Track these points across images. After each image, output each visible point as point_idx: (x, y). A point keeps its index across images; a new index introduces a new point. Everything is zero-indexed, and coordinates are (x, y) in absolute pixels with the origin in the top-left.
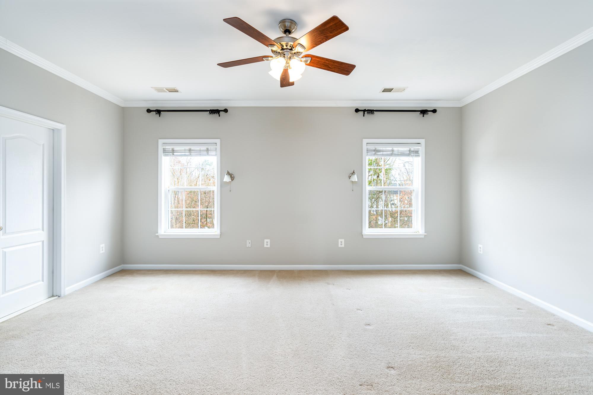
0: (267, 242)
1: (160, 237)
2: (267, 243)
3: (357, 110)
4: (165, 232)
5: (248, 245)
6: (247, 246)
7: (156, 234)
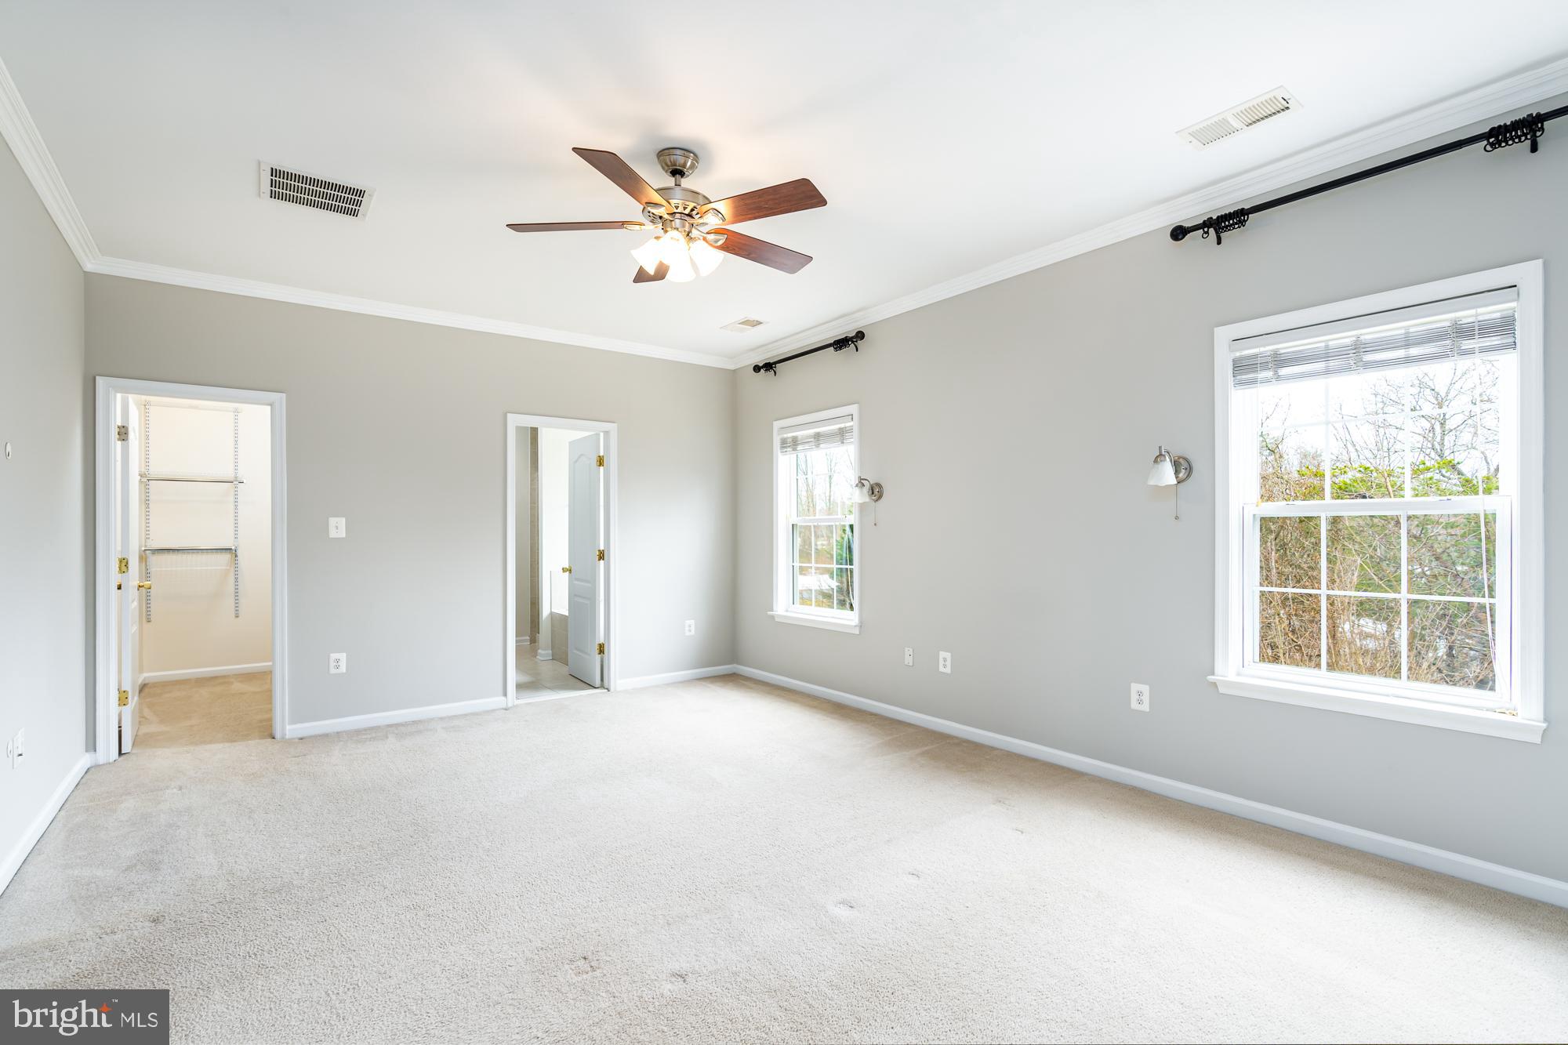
0: (945, 660)
1: (777, 620)
2: (945, 662)
4: (787, 611)
5: (909, 660)
6: (906, 663)
7: (769, 613)
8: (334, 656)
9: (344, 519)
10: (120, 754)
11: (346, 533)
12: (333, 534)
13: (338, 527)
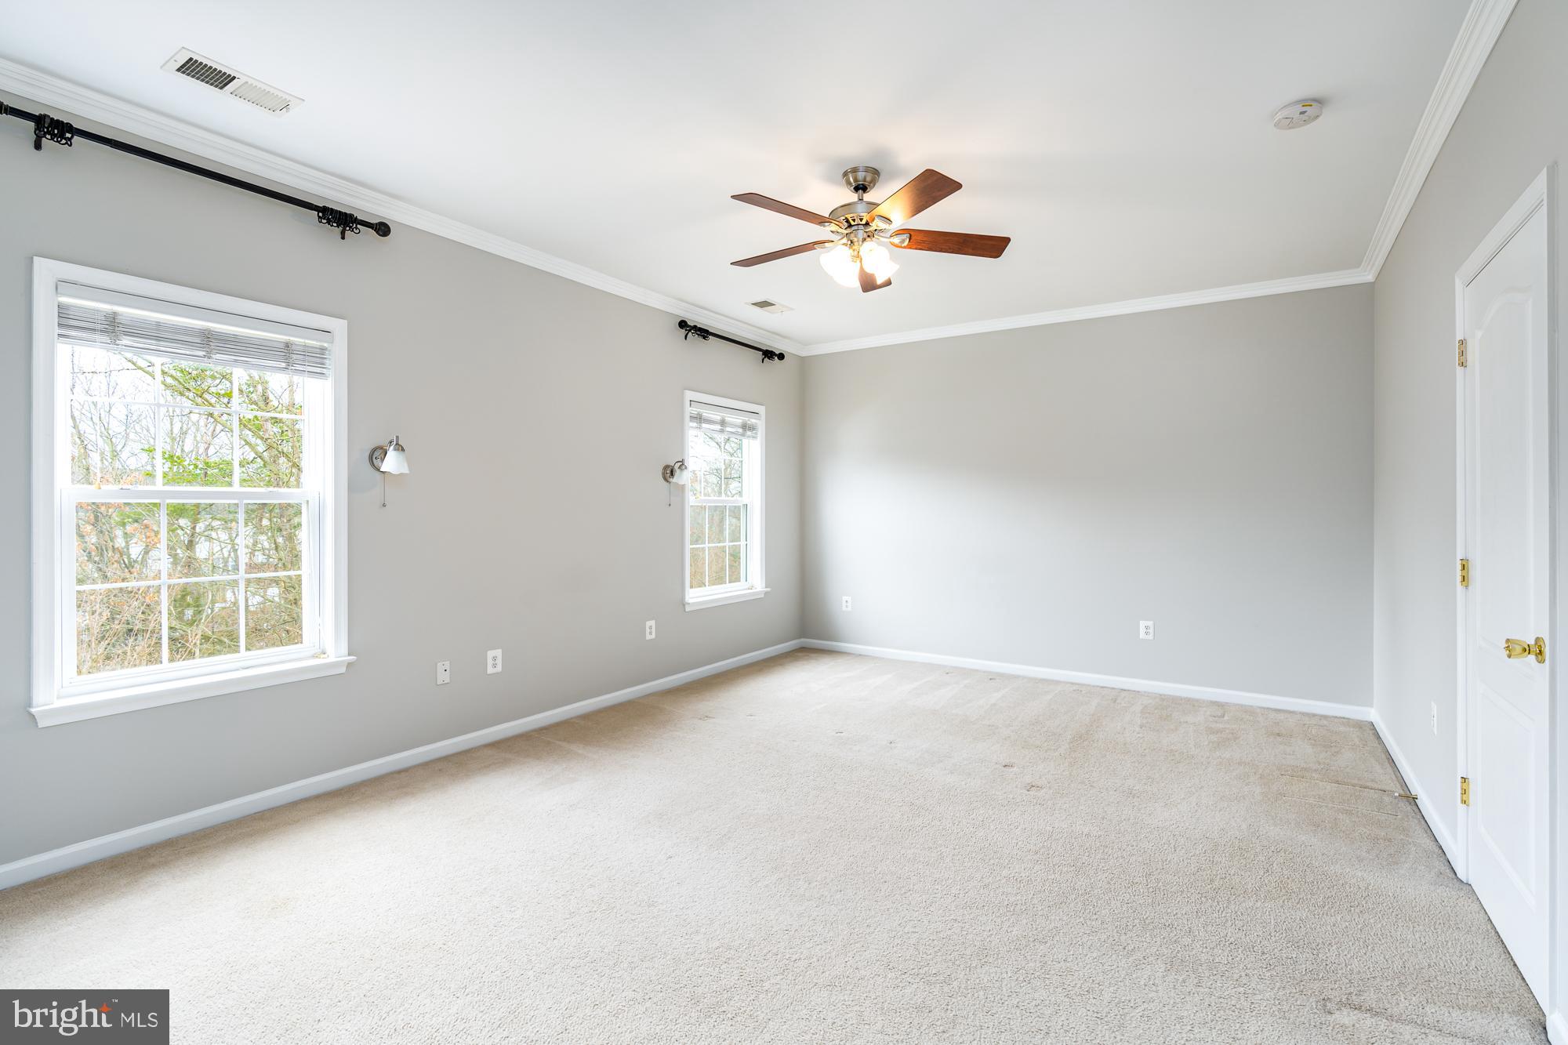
0: (494, 659)
3: (683, 324)
5: (443, 677)
6: (441, 682)
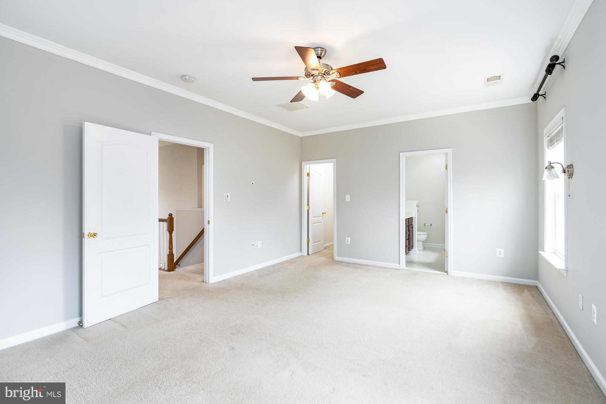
2: (594, 314)
5: (581, 305)
8: (347, 238)
9: (349, 195)
10: (308, 254)
11: (350, 200)
12: (347, 200)
13: (348, 198)
